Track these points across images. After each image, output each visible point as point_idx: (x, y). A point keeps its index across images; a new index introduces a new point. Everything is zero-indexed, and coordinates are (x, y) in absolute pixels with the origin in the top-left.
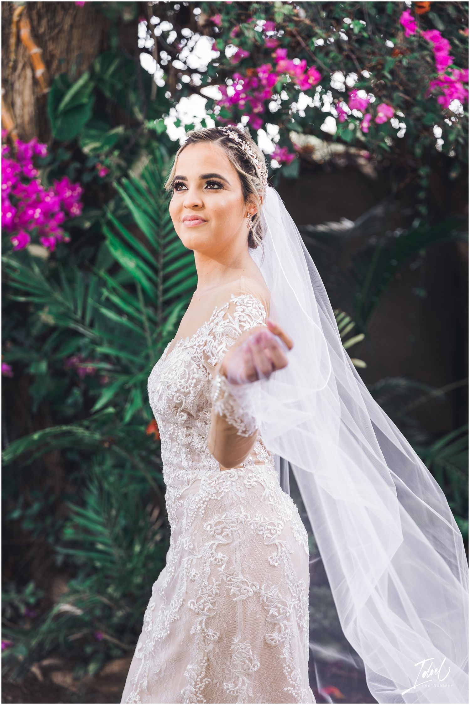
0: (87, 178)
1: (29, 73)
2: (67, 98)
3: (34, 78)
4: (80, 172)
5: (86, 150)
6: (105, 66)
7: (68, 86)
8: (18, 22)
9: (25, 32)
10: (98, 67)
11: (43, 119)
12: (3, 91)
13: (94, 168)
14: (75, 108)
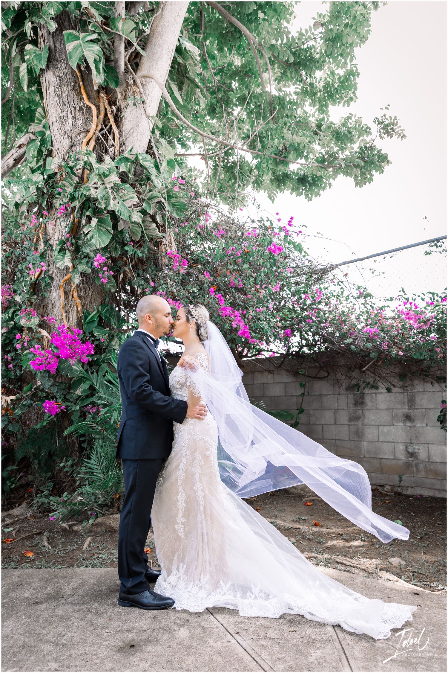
0: (96, 343)
1: (76, 308)
2: (89, 318)
3: (77, 310)
4: (93, 342)
5: (95, 335)
6: (103, 309)
7: (90, 314)
8: (73, 291)
9: (75, 295)
10: (100, 310)
11: (79, 324)
12: (65, 314)
13: (99, 340)
14: (91, 321)
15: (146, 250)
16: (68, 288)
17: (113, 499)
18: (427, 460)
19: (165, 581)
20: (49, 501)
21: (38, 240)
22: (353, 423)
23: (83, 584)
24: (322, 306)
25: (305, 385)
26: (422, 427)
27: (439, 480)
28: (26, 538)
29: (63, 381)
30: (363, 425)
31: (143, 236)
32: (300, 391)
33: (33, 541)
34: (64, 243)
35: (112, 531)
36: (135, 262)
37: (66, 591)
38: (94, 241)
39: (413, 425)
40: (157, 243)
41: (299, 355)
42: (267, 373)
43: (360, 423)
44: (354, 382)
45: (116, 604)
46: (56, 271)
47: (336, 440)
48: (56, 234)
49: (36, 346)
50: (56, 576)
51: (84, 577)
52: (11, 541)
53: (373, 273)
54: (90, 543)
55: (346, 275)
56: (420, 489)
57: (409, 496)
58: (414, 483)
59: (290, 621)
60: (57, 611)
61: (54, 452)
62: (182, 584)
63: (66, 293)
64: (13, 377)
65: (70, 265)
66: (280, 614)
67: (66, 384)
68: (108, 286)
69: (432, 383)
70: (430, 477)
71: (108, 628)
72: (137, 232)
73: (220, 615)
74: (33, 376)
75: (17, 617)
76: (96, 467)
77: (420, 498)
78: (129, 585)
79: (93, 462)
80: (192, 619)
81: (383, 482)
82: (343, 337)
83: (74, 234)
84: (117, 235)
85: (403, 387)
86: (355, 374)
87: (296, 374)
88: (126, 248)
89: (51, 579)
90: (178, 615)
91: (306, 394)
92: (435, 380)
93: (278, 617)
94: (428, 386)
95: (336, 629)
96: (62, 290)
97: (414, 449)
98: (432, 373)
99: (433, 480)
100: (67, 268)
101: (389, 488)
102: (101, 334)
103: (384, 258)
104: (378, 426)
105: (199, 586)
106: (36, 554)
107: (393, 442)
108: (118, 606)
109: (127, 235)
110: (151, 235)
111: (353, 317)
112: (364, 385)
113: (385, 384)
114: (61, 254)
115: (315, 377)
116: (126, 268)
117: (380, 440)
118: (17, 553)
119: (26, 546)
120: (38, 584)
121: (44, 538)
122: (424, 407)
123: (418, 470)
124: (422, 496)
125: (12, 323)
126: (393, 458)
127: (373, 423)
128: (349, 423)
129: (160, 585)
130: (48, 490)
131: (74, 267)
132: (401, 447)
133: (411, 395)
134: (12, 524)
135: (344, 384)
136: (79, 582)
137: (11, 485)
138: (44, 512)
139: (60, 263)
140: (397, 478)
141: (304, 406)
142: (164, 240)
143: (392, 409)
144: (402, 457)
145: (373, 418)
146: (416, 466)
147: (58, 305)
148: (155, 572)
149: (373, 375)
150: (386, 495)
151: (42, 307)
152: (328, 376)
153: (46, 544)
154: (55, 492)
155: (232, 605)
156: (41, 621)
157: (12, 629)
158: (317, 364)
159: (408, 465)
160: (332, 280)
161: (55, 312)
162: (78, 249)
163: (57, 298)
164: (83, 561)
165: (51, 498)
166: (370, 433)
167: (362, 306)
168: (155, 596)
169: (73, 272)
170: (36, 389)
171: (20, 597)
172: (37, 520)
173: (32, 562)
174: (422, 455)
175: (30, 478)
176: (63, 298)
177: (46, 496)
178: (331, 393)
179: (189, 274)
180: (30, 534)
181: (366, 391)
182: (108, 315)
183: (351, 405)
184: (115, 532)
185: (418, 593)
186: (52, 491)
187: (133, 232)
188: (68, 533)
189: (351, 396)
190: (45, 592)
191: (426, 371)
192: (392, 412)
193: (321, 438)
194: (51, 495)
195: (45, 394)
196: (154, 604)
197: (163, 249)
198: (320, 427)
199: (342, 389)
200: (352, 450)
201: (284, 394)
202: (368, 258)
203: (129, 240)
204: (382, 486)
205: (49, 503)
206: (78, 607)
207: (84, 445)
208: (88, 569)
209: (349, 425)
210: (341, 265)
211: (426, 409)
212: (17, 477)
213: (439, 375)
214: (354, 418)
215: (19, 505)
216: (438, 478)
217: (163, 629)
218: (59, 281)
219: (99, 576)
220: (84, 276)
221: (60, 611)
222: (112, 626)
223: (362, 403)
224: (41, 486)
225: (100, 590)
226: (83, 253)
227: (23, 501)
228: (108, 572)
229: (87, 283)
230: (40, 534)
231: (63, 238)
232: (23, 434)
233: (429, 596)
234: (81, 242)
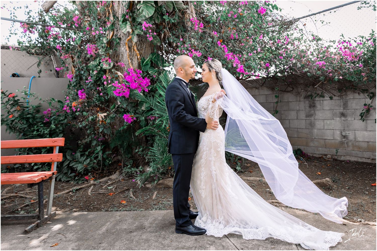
0: (151, 78)
1: (136, 57)
2: (145, 62)
3: (137, 58)
4: (149, 78)
5: (149, 73)
6: (153, 56)
7: (145, 60)
8: (134, 46)
9: (135, 48)
10: (151, 57)
11: (139, 67)
12: (130, 61)
13: (152, 76)
14: (147, 64)
15: (177, 18)
16: (130, 44)
17: (168, 170)
18: (354, 140)
19: (200, 219)
20: (131, 171)
21: (109, 13)
22: (308, 118)
23: (155, 220)
24: (289, 46)
25: (278, 96)
26: (352, 120)
27: (361, 151)
28: (121, 192)
29: (133, 101)
30: (314, 119)
31: (174, 8)
32: (275, 100)
33: (125, 194)
34: (125, 16)
35: (169, 187)
36: (171, 25)
37: (146, 224)
38: (144, 13)
39: (346, 119)
40: (184, 13)
41: (275, 77)
42: (255, 89)
43: (312, 118)
44: (309, 93)
45: (174, 232)
46: (122, 34)
47: (297, 128)
48: (120, 9)
49: (115, 82)
50: (139, 215)
51: (155, 216)
52: (113, 194)
53: (322, 23)
54: (157, 195)
55: (305, 25)
56: (349, 157)
57: (342, 161)
58: (345, 153)
59: (271, 242)
60: (142, 236)
61: (131, 143)
62: (209, 221)
63: (129, 48)
64: (103, 101)
65: (130, 31)
66: (266, 238)
67: (135, 103)
68: (155, 42)
69: (359, 93)
70: (356, 150)
71: (171, 247)
72: (170, 6)
73: (232, 238)
74: (116, 99)
75: (121, 240)
76: (157, 152)
77: (349, 162)
78: (181, 222)
79: (155, 149)
80: (216, 241)
81: (326, 153)
82: (303, 67)
83: (131, 10)
84: (158, 9)
85: (340, 96)
86: (310, 89)
87: (273, 89)
88: (164, 17)
89: (137, 217)
90: (209, 238)
91: (279, 101)
92: (361, 92)
93: (265, 239)
94: (357, 95)
95: (298, 246)
96: (127, 46)
97: (346, 133)
98: (359, 87)
99: (357, 152)
100: (128, 32)
101: (330, 156)
102: (153, 72)
103: (330, 12)
104: (324, 120)
105: (219, 222)
106: (127, 202)
107: (333, 130)
108: (175, 233)
109: (164, 9)
110: (179, 8)
111: (309, 53)
112: (316, 95)
113: (328, 94)
114: (124, 23)
115: (285, 91)
116: (165, 30)
117: (325, 128)
118: (117, 202)
119: (121, 197)
120: (130, 221)
121: (131, 193)
122: (353, 108)
123: (348, 146)
124: (350, 161)
125: (99, 67)
126: (333, 139)
127: (321, 118)
128: (306, 119)
129: (197, 221)
130: (131, 164)
131: (133, 31)
132: (338, 132)
133: (345, 101)
134: (112, 184)
135: (303, 95)
136: (153, 219)
137: (109, 162)
138: (129, 177)
139: (124, 30)
140: (335, 150)
141: (278, 109)
142: (188, 10)
143: (333, 110)
144: (338, 138)
145: (321, 115)
146: (347, 144)
147: (125, 55)
148: (194, 213)
149: (321, 89)
150: (328, 160)
151: (116, 56)
152: (293, 90)
153: (132, 196)
154: (134, 165)
155: (239, 232)
156: (134, 243)
157: (120, 247)
158: (286, 83)
159: (342, 143)
160: (295, 28)
161: (124, 60)
162: (134, 20)
163: (124, 51)
164: (154, 206)
165: (132, 169)
166: (319, 124)
167: (315, 46)
168: (196, 228)
169: (133, 34)
170: (118, 107)
171: (121, 228)
172: (126, 181)
173: (126, 207)
174: (351, 137)
175: (119, 157)
176: (128, 51)
177: (129, 168)
178: (295, 100)
179: (204, 32)
180: (123, 190)
181: (317, 99)
182: (156, 60)
183: (307, 108)
184: (170, 188)
185: (346, 224)
186: (132, 165)
187: (168, 7)
188: (144, 189)
189: (307, 102)
190: (135, 225)
191: (355, 86)
192: (333, 111)
193: (289, 127)
194: (132, 167)
195: (123, 110)
196: (195, 232)
197: (188, 17)
198: (288, 121)
199: (301, 98)
200: (307, 134)
201: (265, 102)
202: (319, 13)
203: (165, 12)
204: (326, 155)
205: (131, 172)
206: (153, 234)
207: (149, 138)
208: (156, 211)
209: (306, 120)
210: (301, 18)
211: (354, 109)
212: (111, 157)
213: (363, 89)
214: (309, 116)
215: (115, 173)
216: (360, 150)
217: (201, 247)
218: (125, 41)
219: (163, 215)
220: (139, 36)
221: (144, 237)
222: (173, 245)
223: (314, 106)
224: (126, 162)
225: (165, 224)
226: (137, 22)
227: (116, 171)
228: (168, 212)
229: (142, 40)
230: (128, 190)
231: (124, 12)
232: (113, 134)
233: (352, 226)
234: (135, 14)
